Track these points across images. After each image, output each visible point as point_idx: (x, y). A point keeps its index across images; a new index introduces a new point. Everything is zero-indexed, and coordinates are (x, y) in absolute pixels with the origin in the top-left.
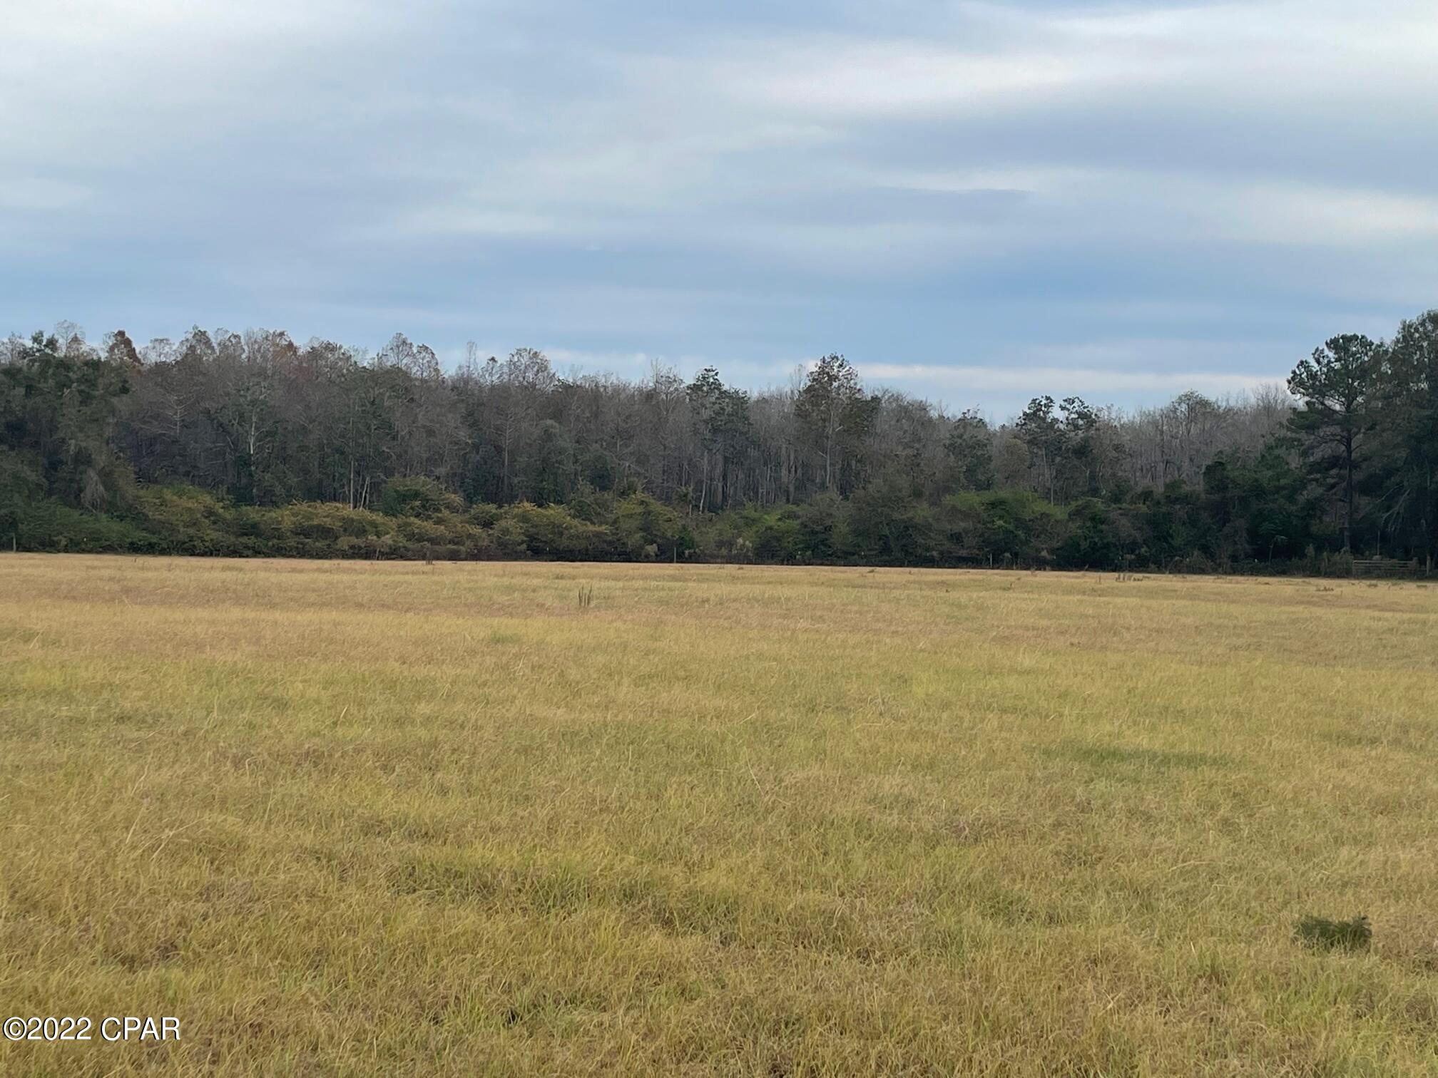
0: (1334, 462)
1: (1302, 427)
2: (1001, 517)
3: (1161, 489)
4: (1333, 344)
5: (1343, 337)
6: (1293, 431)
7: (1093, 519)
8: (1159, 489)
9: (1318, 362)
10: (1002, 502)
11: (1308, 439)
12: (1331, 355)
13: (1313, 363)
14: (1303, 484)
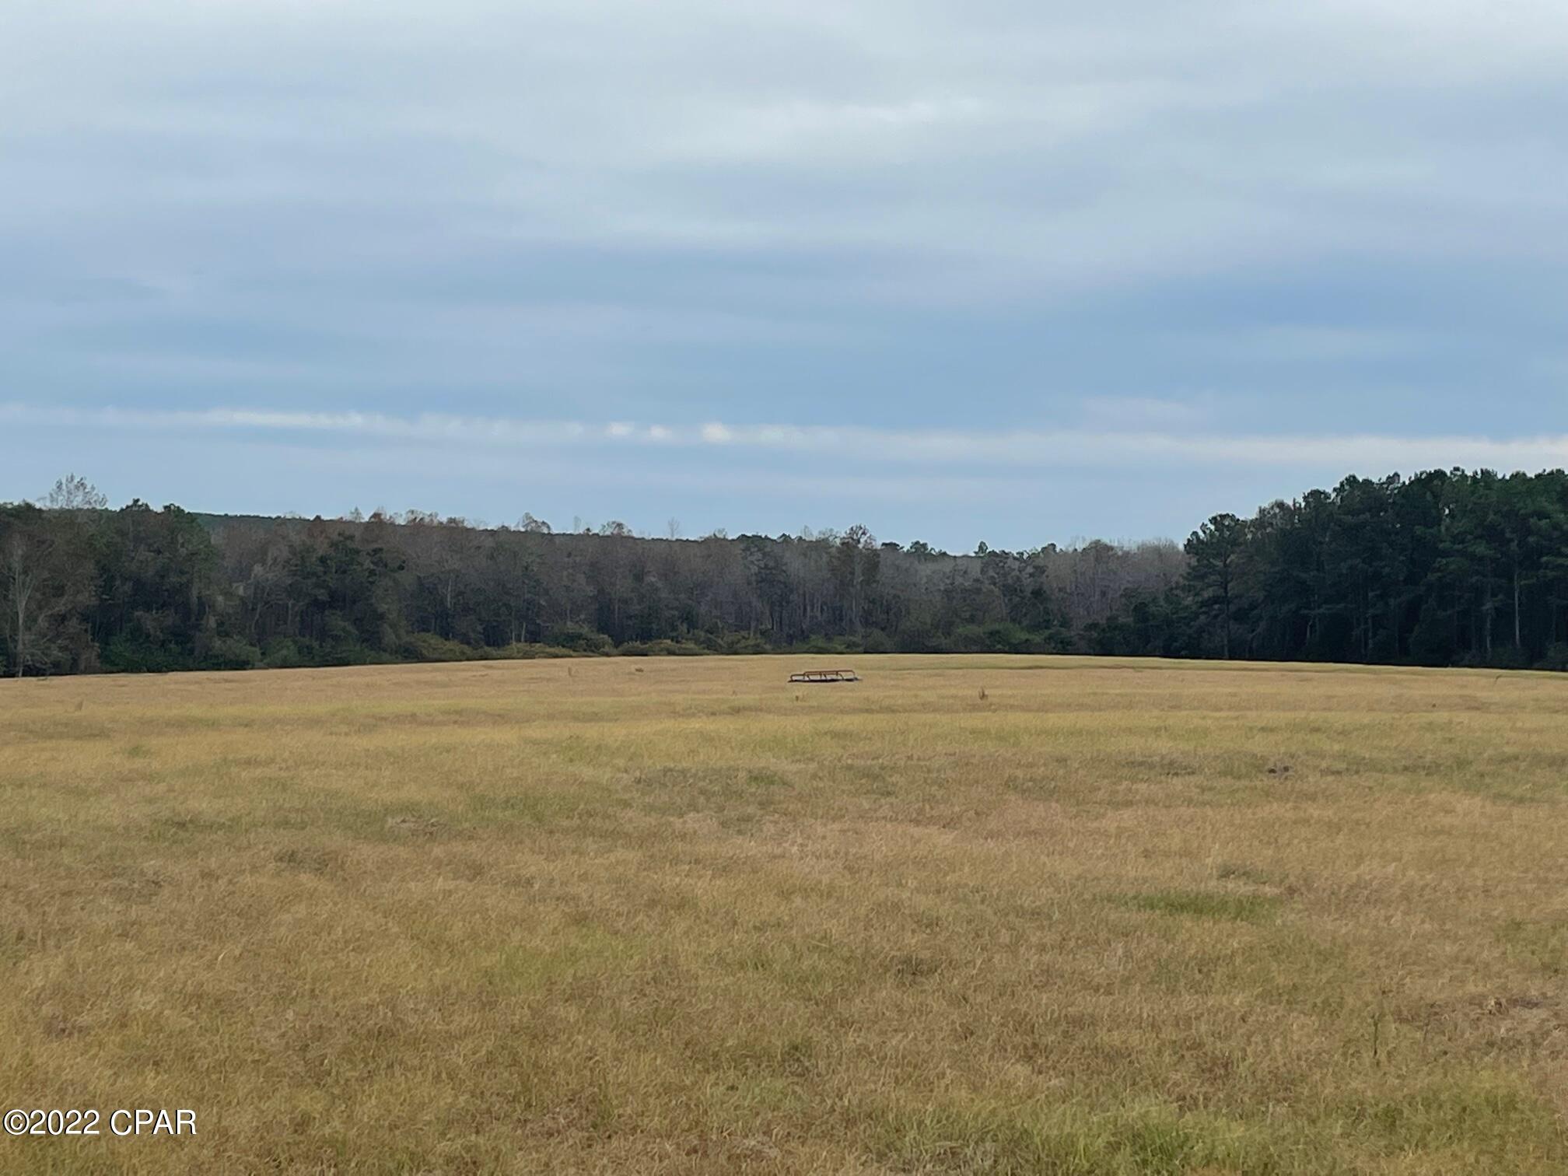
0: (1215, 600)
1: (1196, 578)
2: (999, 643)
3: (1104, 622)
4: (1214, 520)
5: (1221, 516)
6: (1189, 580)
7: (1062, 642)
8: (1103, 622)
9: (1204, 532)
10: (998, 632)
11: (1199, 584)
12: (1213, 527)
13: (1201, 534)
14: (1197, 616)
